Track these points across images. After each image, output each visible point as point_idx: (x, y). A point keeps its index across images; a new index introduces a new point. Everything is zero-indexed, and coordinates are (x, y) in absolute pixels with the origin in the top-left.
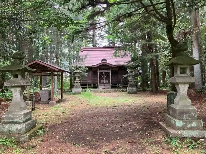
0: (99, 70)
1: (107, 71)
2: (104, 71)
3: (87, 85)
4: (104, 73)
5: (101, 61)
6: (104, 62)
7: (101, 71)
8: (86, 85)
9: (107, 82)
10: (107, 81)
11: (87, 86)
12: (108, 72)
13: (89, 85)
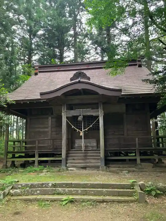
0: (68, 109)
1: (90, 112)
2: (80, 113)
3: (37, 156)
4: (80, 118)
5: (71, 79)
6: (79, 82)
7: (73, 113)
8: (34, 157)
9: (92, 147)
10: (95, 144)
11: (36, 159)
12: (94, 114)
13: (40, 156)
